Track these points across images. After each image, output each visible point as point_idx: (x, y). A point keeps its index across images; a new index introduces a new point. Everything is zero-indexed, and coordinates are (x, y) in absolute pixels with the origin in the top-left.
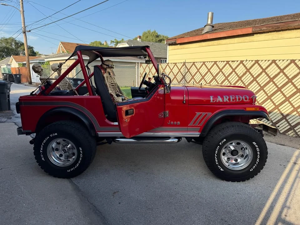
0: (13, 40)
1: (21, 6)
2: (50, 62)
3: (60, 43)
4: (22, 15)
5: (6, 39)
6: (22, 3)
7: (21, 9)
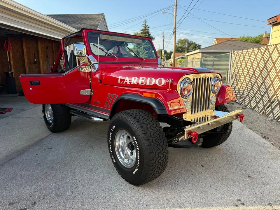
0: (186, 40)
1: (175, 11)
2: (188, 56)
3: (215, 39)
4: (174, 19)
5: (182, 41)
6: (176, 9)
7: (175, 14)
